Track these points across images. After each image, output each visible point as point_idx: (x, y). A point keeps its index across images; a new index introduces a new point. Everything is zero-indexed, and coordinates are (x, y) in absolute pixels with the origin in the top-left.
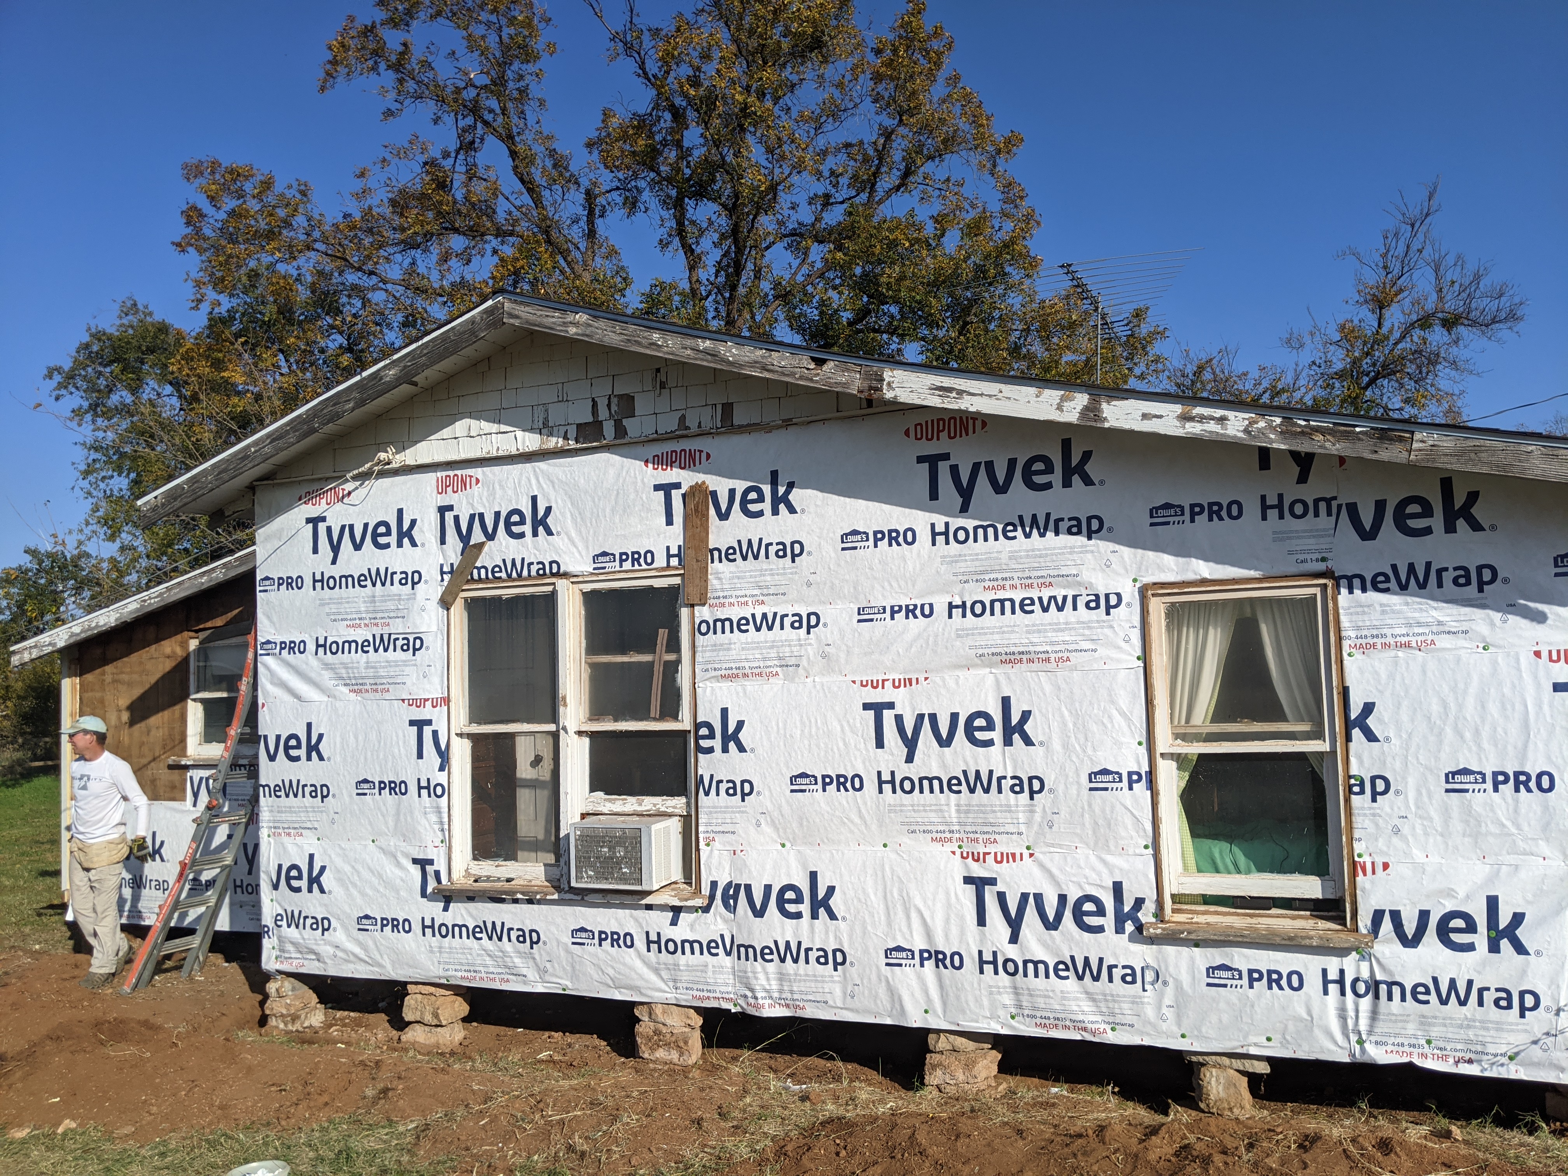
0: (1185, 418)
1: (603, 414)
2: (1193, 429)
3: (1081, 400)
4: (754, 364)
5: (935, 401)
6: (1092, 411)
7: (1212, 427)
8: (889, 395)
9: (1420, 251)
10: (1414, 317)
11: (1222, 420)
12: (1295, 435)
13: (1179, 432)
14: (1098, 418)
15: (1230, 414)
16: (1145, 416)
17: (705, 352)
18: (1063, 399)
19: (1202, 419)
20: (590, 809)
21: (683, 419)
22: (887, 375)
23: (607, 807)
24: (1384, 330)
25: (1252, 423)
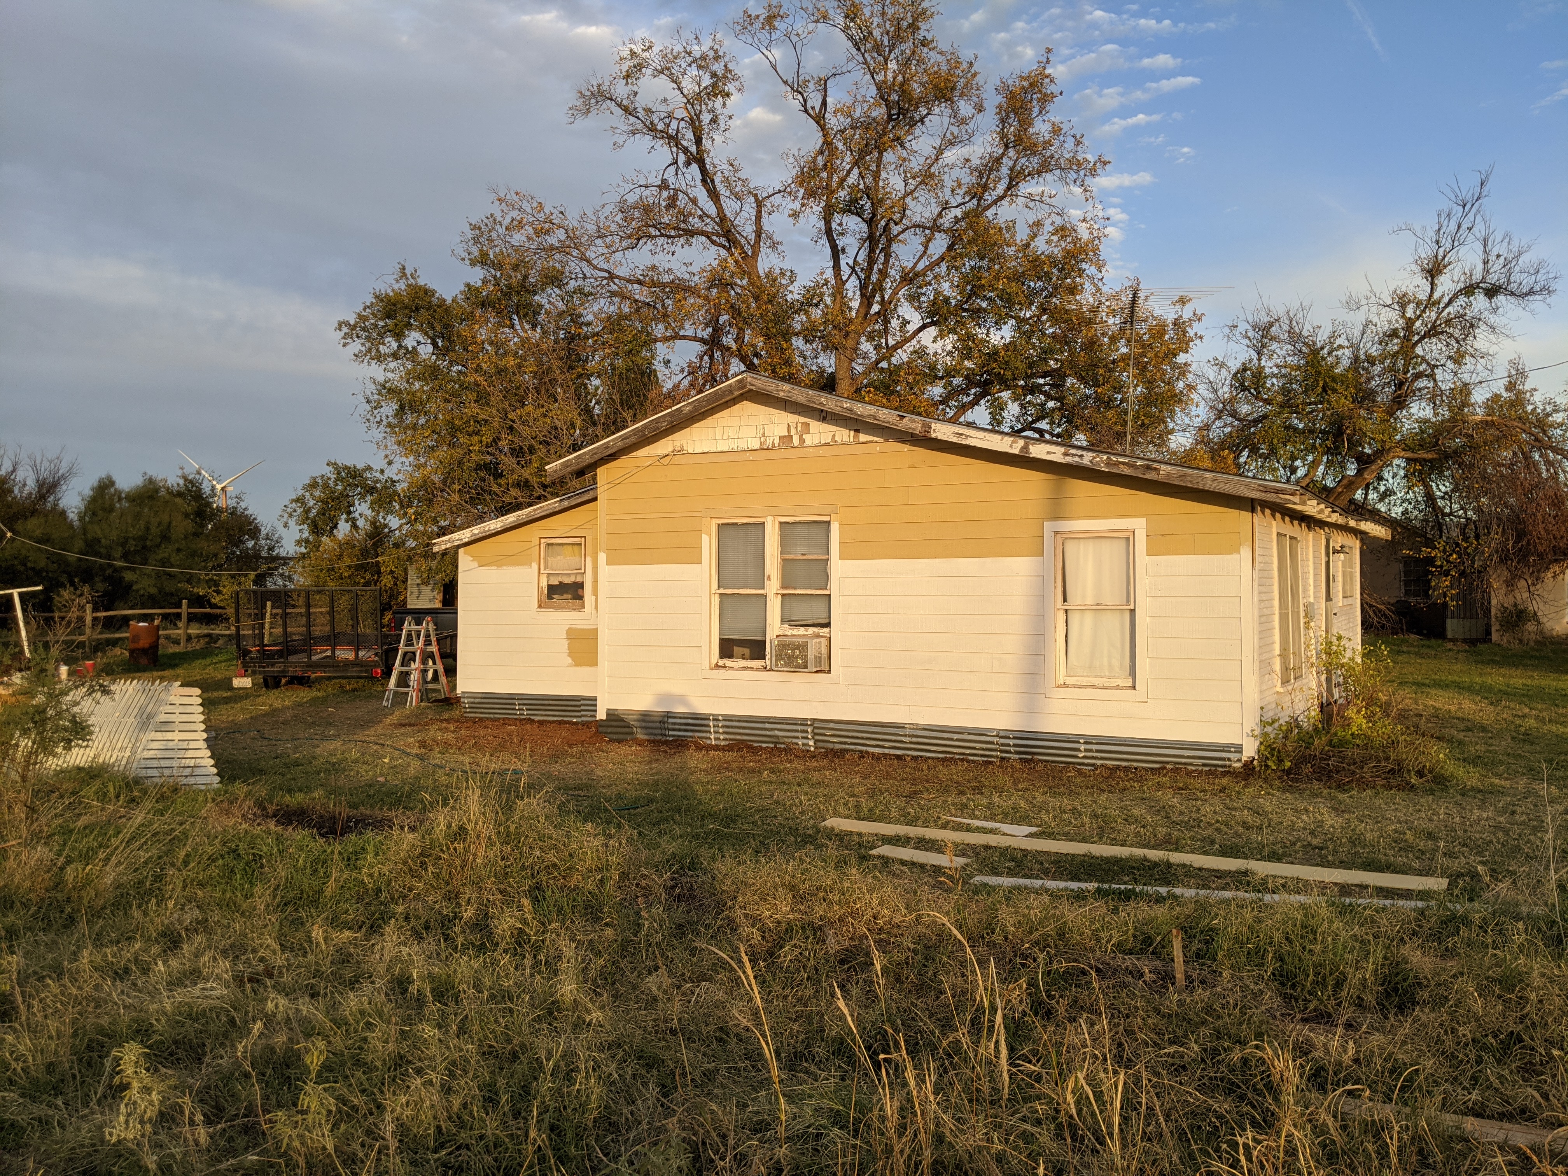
0: (1066, 454)
1: (793, 432)
2: (1069, 460)
3: (1021, 443)
4: (870, 416)
5: (955, 439)
6: (1025, 448)
7: (1077, 459)
8: (934, 435)
9: (1470, 229)
10: (1462, 285)
11: (1081, 456)
12: (1111, 465)
13: (1063, 461)
14: (1028, 452)
15: (1084, 453)
16: (1048, 453)
17: (847, 409)
18: (1013, 442)
19: (1073, 455)
20: (781, 633)
21: (834, 436)
22: (933, 425)
23: (789, 632)
24: (1436, 296)
25: (1094, 458)
